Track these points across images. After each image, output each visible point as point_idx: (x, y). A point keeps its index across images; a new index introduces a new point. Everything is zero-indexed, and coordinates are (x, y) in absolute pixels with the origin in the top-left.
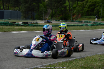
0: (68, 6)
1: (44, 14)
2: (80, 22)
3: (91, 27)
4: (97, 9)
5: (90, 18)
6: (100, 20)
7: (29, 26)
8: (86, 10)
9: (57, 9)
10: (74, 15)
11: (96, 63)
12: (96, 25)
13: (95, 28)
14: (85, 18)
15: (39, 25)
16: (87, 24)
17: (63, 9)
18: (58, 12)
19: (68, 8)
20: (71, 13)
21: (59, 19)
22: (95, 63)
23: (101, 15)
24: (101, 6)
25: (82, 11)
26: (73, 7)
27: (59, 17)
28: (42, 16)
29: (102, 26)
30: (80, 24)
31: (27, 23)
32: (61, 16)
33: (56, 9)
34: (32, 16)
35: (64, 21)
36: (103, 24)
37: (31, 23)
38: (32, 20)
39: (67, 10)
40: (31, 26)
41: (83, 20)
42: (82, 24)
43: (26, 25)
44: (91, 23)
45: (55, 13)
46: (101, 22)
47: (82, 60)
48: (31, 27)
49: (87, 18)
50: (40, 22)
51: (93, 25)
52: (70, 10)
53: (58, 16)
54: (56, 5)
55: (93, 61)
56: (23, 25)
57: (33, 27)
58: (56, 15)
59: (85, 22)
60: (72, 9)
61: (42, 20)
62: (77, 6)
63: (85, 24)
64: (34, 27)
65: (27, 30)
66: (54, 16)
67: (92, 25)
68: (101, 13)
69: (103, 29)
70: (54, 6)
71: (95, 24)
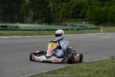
0: (52, 8)
1: (25, 17)
2: (65, 25)
3: (77, 31)
4: (83, 11)
5: (76, 21)
6: (87, 24)
7: (8, 30)
8: (72, 13)
9: (40, 10)
10: (58, 17)
11: (83, 73)
12: (83, 29)
13: (82, 33)
14: (71, 20)
15: (19, 29)
16: (73, 28)
17: (46, 10)
18: (41, 14)
19: (51, 10)
20: (55, 16)
21: (42, 23)
22: (81, 73)
23: (88, 18)
24: (87, 8)
25: (67, 13)
26: (58, 8)
27: (43, 20)
28: (23, 19)
29: (88, 30)
30: (66, 28)
31: (6, 27)
32: (45, 19)
33: (38, 10)
34: (12, 18)
35: (48, 24)
36: (90, 28)
37: (11, 27)
38: (12, 23)
39: (51, 12)
40: (11, 30)
41: (69, 23)
42: (68, 28)
43: (4, 29)
44: (77, 27)
45: (38, 15)
46: (88, 26)
47: (67, 70)
48: (10, 32)
49: (73, 21)
50: (21, 26)
51: (79, 28)
52: (54, 12)
53: (41, 19)
54: (39, 6)
55: (79, 71)
56: (1, 30)
57: (12, 32)
58: (38, 17)
59: (70, 26)
60: (56, 11)
61: (23, 23)
62: (61, 8)
63: (70, 28)
64: (14, 32)
65: (6, 35)
66: (37, 18)
67: (78, 30)
68: (87, 16)
69: (90, 33)
70: (37, 8)
71: (81, 28)
